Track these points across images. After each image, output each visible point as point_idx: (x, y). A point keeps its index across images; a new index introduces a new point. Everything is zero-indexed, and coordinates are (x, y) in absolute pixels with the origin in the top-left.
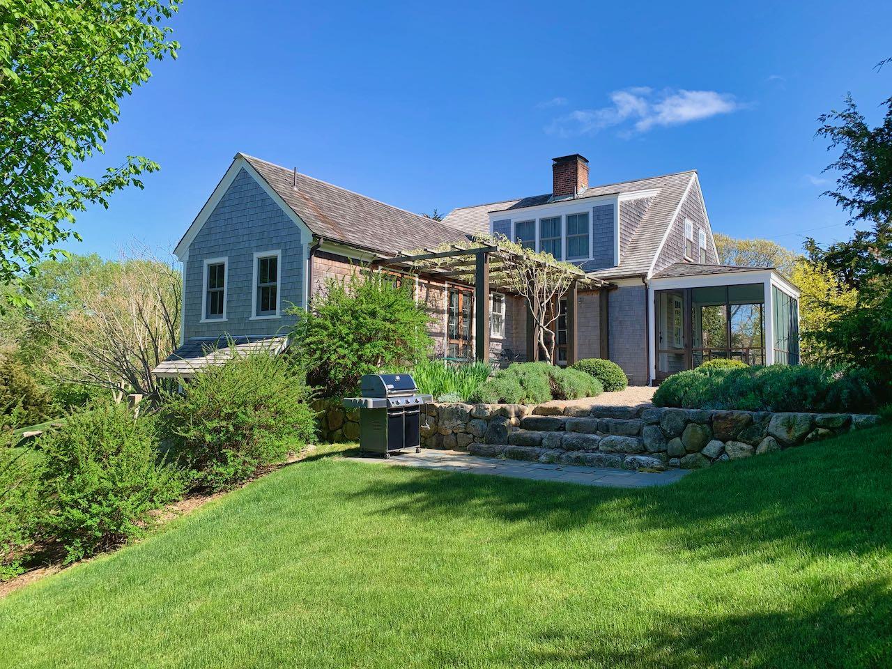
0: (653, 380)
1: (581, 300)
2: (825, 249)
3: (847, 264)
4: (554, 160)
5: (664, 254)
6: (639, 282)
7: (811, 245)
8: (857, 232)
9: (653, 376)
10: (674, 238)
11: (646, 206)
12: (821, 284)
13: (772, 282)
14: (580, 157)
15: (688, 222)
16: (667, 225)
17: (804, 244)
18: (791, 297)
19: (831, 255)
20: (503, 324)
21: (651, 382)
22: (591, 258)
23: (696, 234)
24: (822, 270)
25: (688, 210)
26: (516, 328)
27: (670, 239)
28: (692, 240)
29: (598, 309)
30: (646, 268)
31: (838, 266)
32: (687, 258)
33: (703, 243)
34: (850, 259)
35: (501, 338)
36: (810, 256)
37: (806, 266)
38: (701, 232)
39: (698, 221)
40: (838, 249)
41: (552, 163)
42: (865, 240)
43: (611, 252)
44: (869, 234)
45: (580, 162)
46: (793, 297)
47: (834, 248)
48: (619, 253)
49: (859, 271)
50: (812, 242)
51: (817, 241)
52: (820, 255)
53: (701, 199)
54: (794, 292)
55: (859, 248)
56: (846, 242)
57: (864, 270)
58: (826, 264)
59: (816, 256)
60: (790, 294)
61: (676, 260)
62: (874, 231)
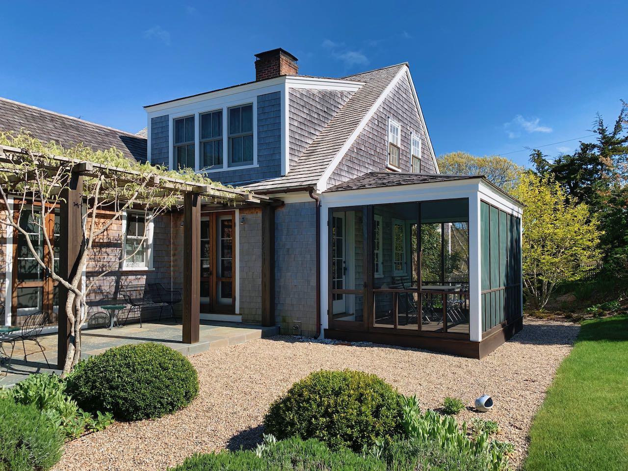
0: (325, 330)
1: (243, 220)
2: (551, 162)
3: (573, 176)
4: (257, 56)
5: (351, 160)
6: (305, 198)
7: (538, 158)
8: (583, 144)
9: (325, 324)
10: (371, 141)
11: (340, 101)
12: (548, 197)
13: (480, 196)
14: (286, 53)
15: (393, 122)
16: (356, 123)
17: (531, 157)
18: (512, 215)
19: (556, 167)
20: (150, 251)
21: (322, 332)
22: (256, 165)
23: (406, 139)
24: (549, 181)
25: (395, 108)
26: (174, 255)
27: (361, 140)
28: (399, 145)
29: (260, 232)
30: (316, 178)
31: (564, 178)
32: (390, 166)
33: (416, 151)
34: (576, 171)
35: (146, 269)
36: (537, 169)
37: (532, 177)
38: (414, 137)
39: (408, 123)
40: (564, 162)
41: (255, 59)
42: (589, 153)
43: (277, 157)
44: (594, 146)
45: (283, 57)
46: (515, 214)
47: (560, 161)
48: (288, 157)
49: (583, 183)
50: (539, 155)
51: (544, 153)
52: (546, 167)
53: (414, 98)
54: (516, 208)
55: (583, 161)
56: (572, 154)
57: (589, 182)
58: (553, 174)
59: (542, 169)
60: (510, 211)
61: (371, 169)
62: (598, 143)
